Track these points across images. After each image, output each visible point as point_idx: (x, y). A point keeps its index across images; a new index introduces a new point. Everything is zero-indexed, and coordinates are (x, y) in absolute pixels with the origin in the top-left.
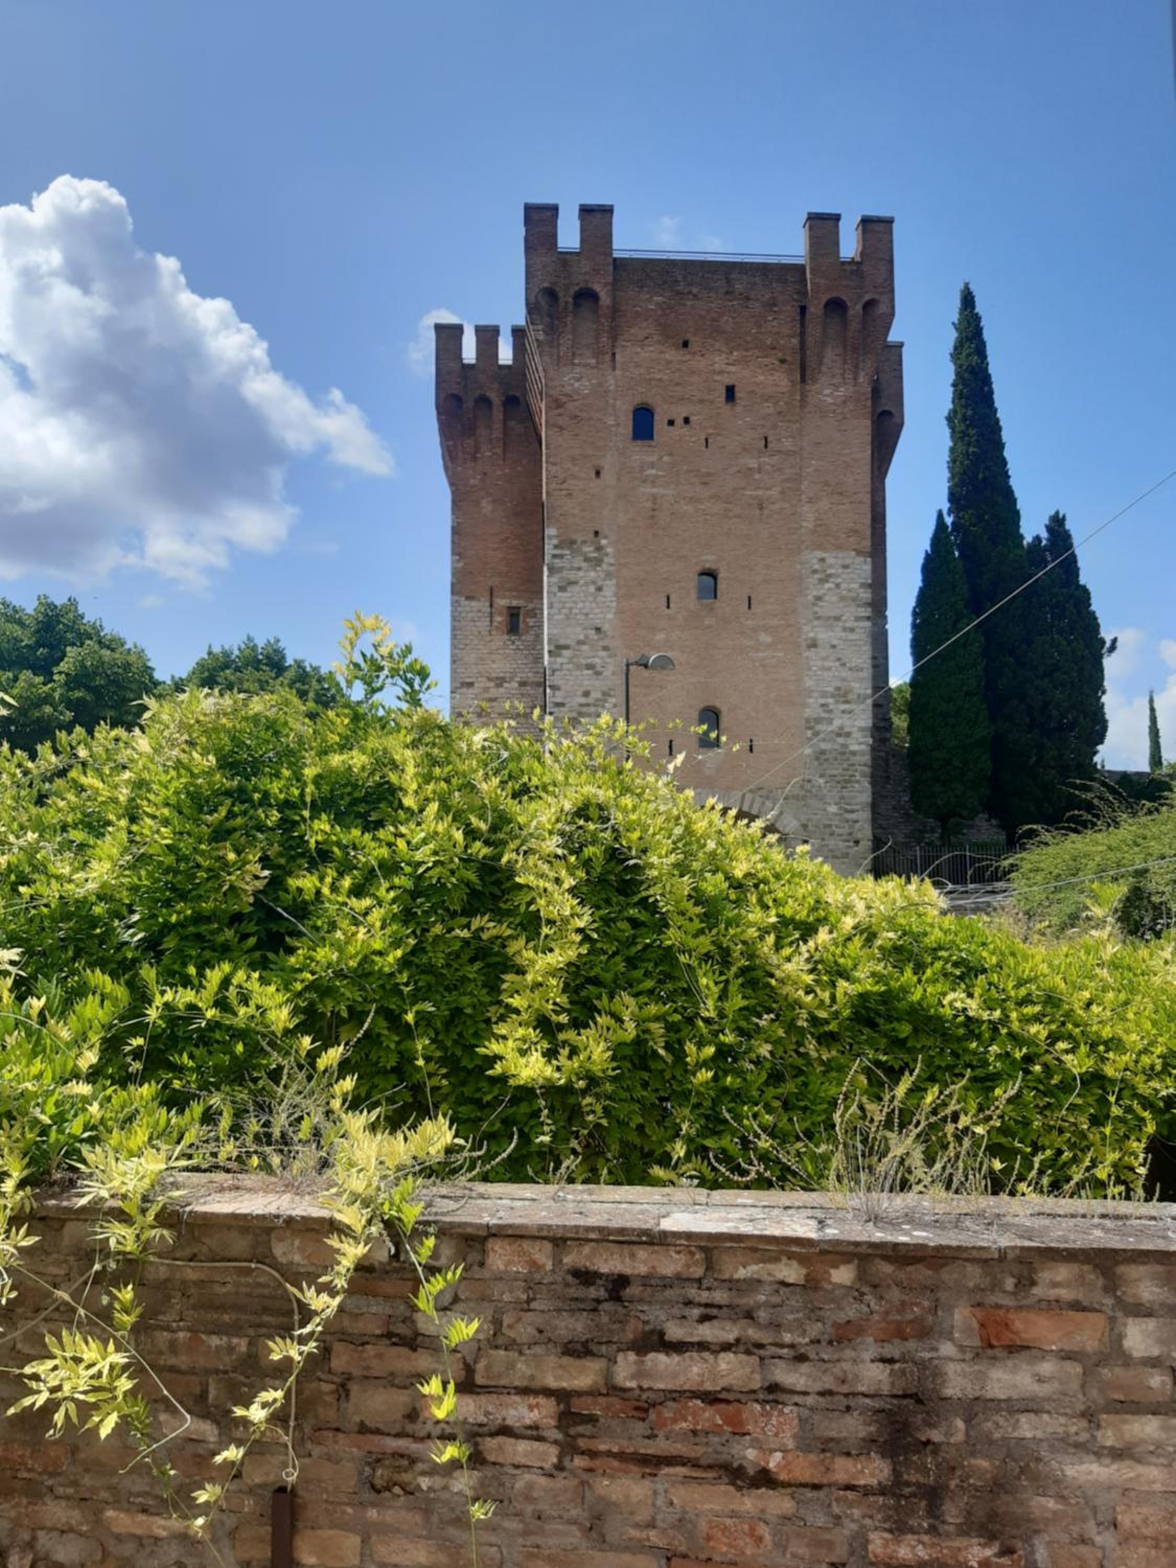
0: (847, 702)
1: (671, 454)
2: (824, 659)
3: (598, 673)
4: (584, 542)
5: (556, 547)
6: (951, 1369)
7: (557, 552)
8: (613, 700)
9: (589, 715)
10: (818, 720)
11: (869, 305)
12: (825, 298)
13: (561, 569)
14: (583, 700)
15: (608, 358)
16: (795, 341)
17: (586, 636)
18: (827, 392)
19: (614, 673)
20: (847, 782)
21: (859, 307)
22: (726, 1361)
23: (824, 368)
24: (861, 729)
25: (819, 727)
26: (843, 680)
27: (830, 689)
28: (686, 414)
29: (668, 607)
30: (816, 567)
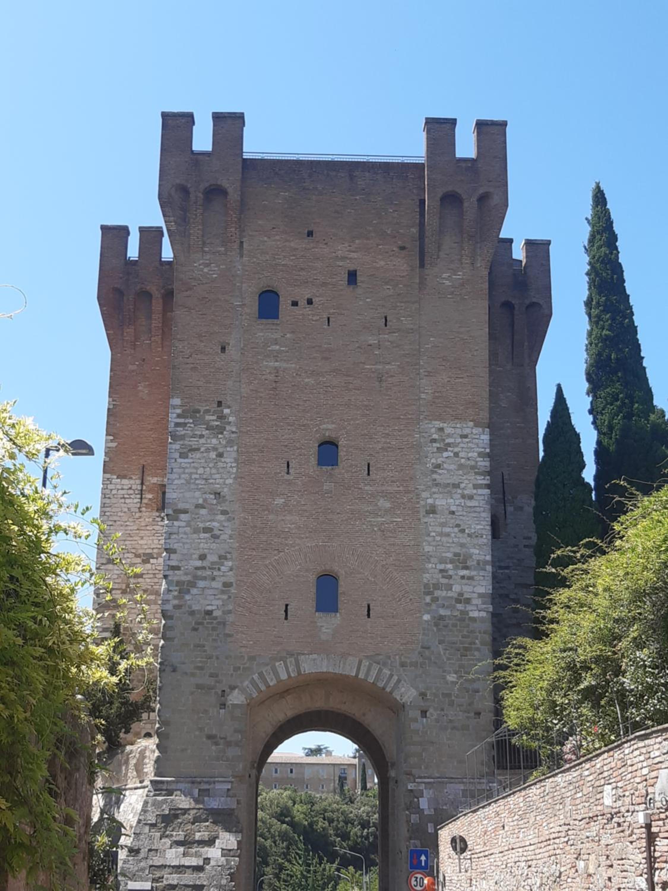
0: (466, 568)
1: (293, 332)
2: (443, 525)
3: (215, 537)
4: (207, 411)
5: (179, 416)
7: (181, 420)
8: (230, 564)
9: (204, 578)
10: (437, 586)
11: (483, 199)
12: (440, 192)
13: (183, 437)
14: (199, 563)
15: (236, 246)
16: (414, 230)
17: (205, 500)
18: (444, 275)
19: (231, 537)
20: (466, 649)
21: (474, 199)
23: (442, 254)
24: (481, 595)
25: (437, 593)
26: (462, 545)
27: (450, 555)
28: (309, 296)
29: (288, 473)
30: (435, 436)
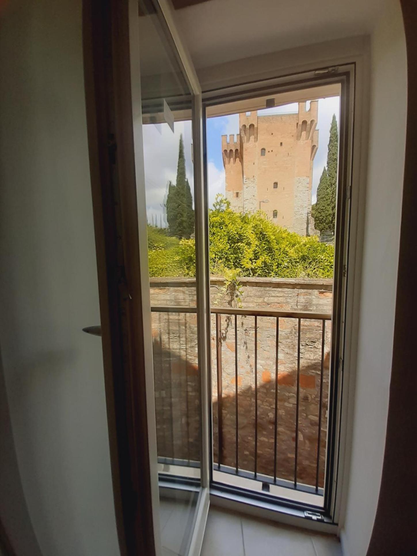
0: (303, 208)
1: (269, 158)
2: (298, 199)
3: (254, 204)
4: (251, 178)
5: (246, 179)
6: (314, 300)
7: (246, 180)
10: (297, 212)
11: (312, 121)
12: (302, 120)
13: (246, 184)
14: (251, 210)
15: (256, 139)
16: (296, 131)
17: (251, 197)
18: (302, 142)
19: (257, 204)
20: (302, 224)
21: (310, 122)
22: (280, 298)
23: (302, 137)
24: (305, 213)
26: (302, 203)
27: (300, 206)
28: (271, 150)
29: (268, 190)
30: (298, 180)
